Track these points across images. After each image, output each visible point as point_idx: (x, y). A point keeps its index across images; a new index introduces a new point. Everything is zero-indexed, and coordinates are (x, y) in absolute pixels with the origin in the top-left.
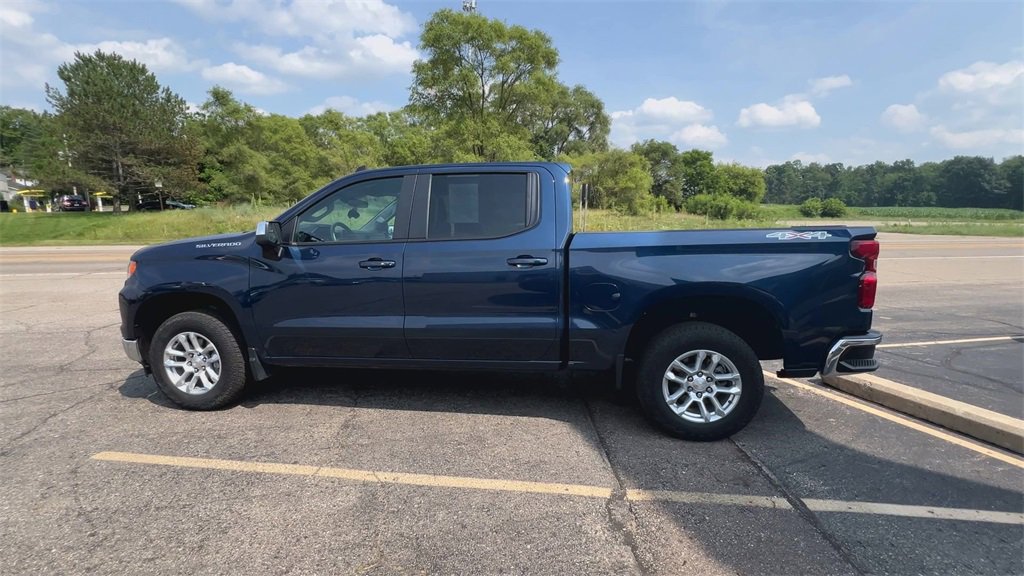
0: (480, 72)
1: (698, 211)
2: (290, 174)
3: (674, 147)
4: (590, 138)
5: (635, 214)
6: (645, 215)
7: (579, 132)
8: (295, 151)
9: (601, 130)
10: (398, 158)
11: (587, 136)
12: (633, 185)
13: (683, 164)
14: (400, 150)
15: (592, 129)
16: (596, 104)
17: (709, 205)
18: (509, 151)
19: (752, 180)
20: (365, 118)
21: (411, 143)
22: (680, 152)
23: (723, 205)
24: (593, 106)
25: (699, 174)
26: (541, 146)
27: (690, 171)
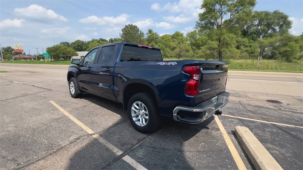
0: (221, 13)
2: (164, 50)
5: (290, 61)
6: (296, 62)
8: (168, 44)
9: (286, 27)
10: (197, 44)
11: (278, 30)
14: (198, 41)
16: (284, 17)
18: (228, 39)
20: (190, 33)
21: (202, 39)
24: (282, 18)
26: (253, 36)
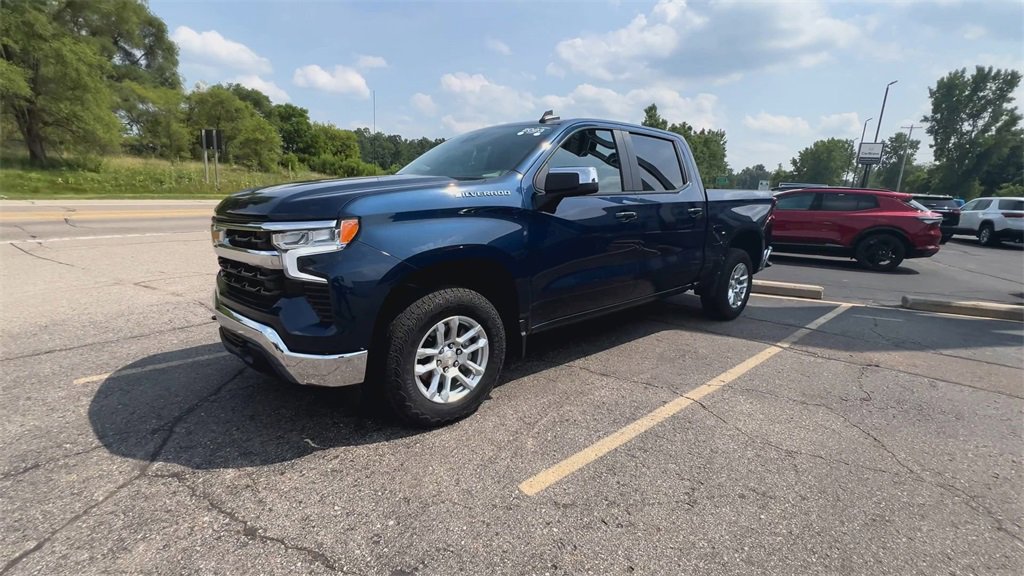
1: (328, 171)
3: (267, 98)
4: (148, 66)
7: (128, 55)
9: (165, 58)
11: (143, 62)
12: (263, 138)
13: (278, 119)
15: (150, 53)
17: (336, 166)
19: (347, 143)
22: (274, 104)
23: (355, 165)
25: (296, 131)
27: (287, 126)
